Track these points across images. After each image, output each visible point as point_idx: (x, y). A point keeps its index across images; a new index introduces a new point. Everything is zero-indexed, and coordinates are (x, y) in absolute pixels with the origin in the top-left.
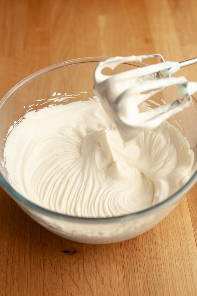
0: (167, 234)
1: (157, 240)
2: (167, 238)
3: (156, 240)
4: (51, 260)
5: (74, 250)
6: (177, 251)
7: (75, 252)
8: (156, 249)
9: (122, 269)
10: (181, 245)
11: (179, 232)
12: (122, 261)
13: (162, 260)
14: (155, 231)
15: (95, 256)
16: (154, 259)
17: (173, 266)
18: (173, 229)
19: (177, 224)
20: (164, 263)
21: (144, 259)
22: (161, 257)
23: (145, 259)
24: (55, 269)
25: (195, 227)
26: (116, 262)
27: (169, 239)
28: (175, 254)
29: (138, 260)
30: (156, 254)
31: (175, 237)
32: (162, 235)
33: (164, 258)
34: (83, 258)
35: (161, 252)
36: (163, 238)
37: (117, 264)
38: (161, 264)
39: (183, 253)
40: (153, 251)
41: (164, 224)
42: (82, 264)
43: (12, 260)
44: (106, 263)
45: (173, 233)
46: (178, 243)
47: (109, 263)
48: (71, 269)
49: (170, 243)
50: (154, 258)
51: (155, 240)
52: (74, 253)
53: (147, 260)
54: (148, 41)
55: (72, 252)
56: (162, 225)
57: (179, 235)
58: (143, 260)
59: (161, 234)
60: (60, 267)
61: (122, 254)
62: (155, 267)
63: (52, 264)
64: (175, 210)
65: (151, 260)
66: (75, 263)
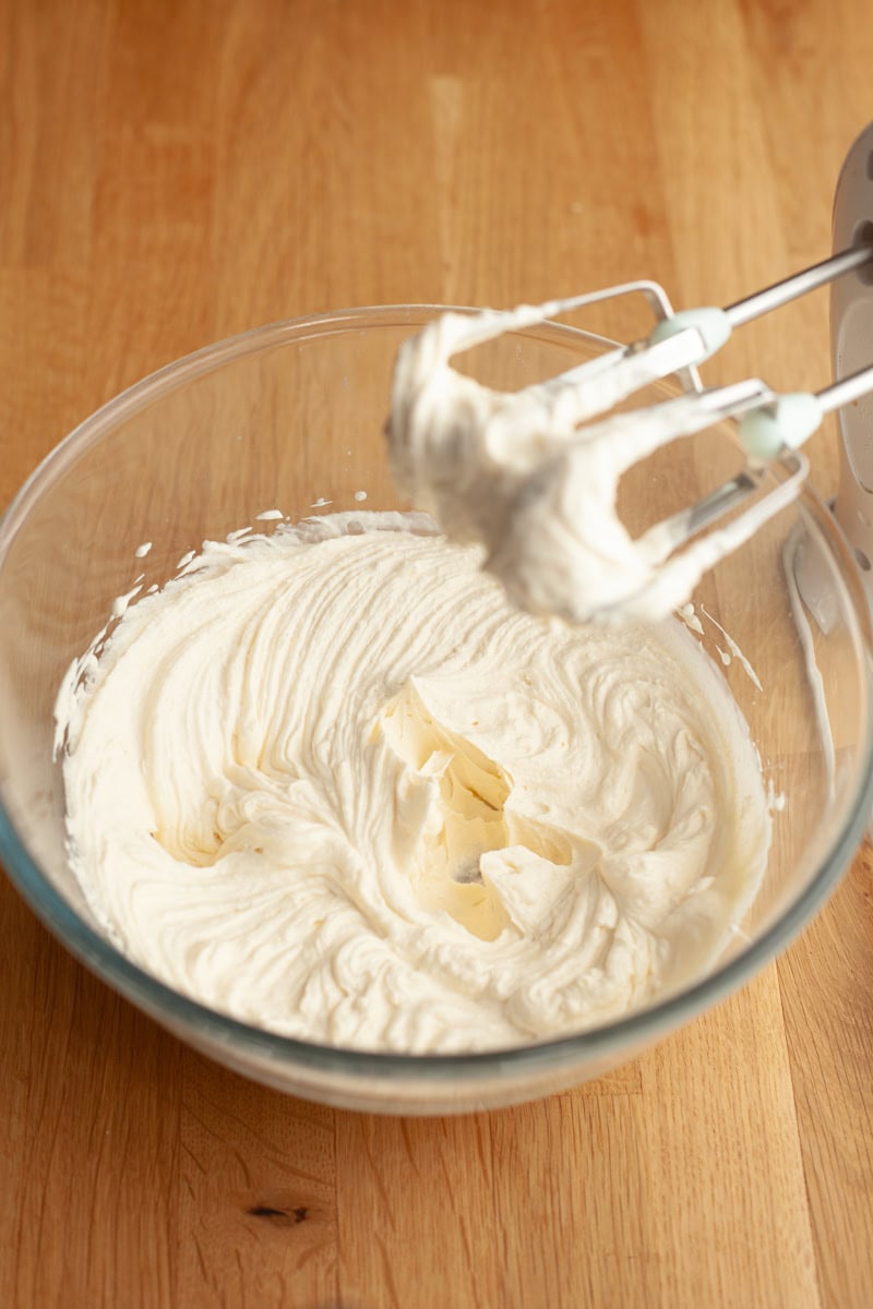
0: (691, 1151)
1: (647, 1178)
2: (689, 1170)
3: (644, 1175)
4: (202, 1247)
5: (296, 1207)
6: (726, 1229)
7: (301, 1215)
8: (640, 1217)
9: (495, 1299)
10: (744, 1201)
11: (738, 1143)
12: (497, 1264)
13: (662, 1266)
14: (638, 1133)
15: (386, 1235)
16: (629, 1257)
17: (705, 1295)
18: (717, 1130)
19: (733, 1106)
20: (672, 1279)
21: (588, 1259)
22: (662, 1253)
23: (594, 1258)
24: (220, 1287)
25: (808, 1122)
26: (472, 1270)
27: (696, 1172)
28: (717, 1242)
29: (563, 1263)
30: (638, 1238)
31: (720, 1163)
32: (668, 1154)
33: (671, 1258)
34: (334, 1244)
35: (660, 1228)
36: (673, 1169)
37: (476, 1275)
38: (660, 1285)
39: (750, 1236)
40: (627, 1225)
41: (678, 1105)
42: (329, 1271)
43: (39, 1242)
44: (433, 1270)
45: (713, 1146)
46: (734, 1190)
47: (445, 1270)
48: (284, 1289)
49: (698, 1190)
50: (631, 1254)
51: (636, 1177)
52: (298, 1221)
53: (602, 1263)
54: (648, 221)
55: (289, 1213)
56: (669, 1110)
57: (740, 1155)
58: (585, 1261)
59: (663, 1150)
60: (237, 1279)
61: (500, 1234)
62: (632, 1297)
63: (206, 1264)
64: (729, 1042)
65: (618, 1262)
66: (300, 1265)
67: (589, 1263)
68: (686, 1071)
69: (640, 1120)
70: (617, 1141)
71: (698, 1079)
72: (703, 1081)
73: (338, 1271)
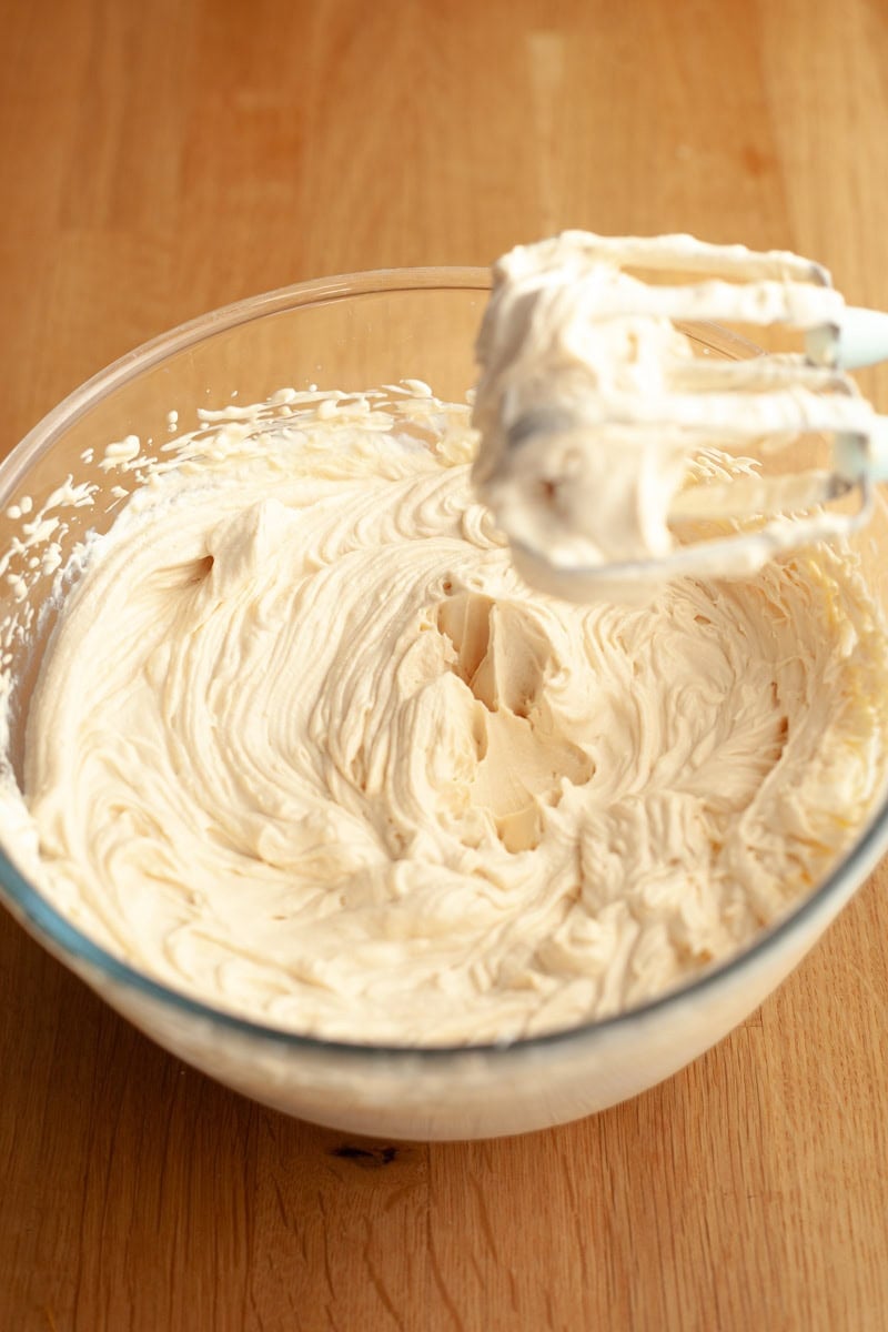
0: (817, 1084)
1: (769, 1112)
2: (815, 1104)
3: (764, 1110)
4: (282, 1190)
5: (385, 1148)
6: (857, 1165)
7: (390, 1156)
8: (761, 1153)
9: (601, 1241)
10: (876, 1136)
11: (869, 1076)
12: (604, 1206)
13: (786, 1206)
14: (758, 1067)
15: (481, 1176)
16: (749, 1197)
17: (834, 1236)
18: (845, 1062)
19: (863, 1038)
20: (797, 1220)
21: (704, 1198)
22: (785, 1191)
23: (710, 1197)
24: (301, 1230)
26: (576, 1211)
27: (823, 1106)
28: (846, 1180)
29: (676, 1202)
30: (759, 1176)
31: (850, 1098)
32: (791, 1088)
33: (795, 1196)
34: (425, 1185)
35: (783, 1166)
36: (797, 1105)
37: (581, 1217)
38: (784, 1224)
40: (746, 1162)
41: (802, 1040)
42: (420, 1212)
43: (107, 1187)
44: (533, 1212)
45: (841, 1080)
46: (865, 1125)
47: (546, 1211)
48: (370, 1233)
49: (824, 1125)
50: (751, 1194)
51: (756, 1113)
52: (386, 1162)
53: (719, 1203)
54: (758, 162)
55: (377, 1154)
56: (792, 1043)
57: (871, 1088)
58: (700, 1201)
59: (785, 1084)
60: (320, 1222)
61: (607, 1173)
62: (752, 1239)
63: (286, 1208)
64: (857, 971)
65: (737, 1201)
66: (388, 1207)
67: (704, 1203)
68: (811, 1002)
69: (760, 1054)
70: (735, 1075)
71: (824, 1011)
72: (829, 1011)
73: (428, 1213)
